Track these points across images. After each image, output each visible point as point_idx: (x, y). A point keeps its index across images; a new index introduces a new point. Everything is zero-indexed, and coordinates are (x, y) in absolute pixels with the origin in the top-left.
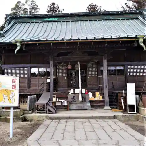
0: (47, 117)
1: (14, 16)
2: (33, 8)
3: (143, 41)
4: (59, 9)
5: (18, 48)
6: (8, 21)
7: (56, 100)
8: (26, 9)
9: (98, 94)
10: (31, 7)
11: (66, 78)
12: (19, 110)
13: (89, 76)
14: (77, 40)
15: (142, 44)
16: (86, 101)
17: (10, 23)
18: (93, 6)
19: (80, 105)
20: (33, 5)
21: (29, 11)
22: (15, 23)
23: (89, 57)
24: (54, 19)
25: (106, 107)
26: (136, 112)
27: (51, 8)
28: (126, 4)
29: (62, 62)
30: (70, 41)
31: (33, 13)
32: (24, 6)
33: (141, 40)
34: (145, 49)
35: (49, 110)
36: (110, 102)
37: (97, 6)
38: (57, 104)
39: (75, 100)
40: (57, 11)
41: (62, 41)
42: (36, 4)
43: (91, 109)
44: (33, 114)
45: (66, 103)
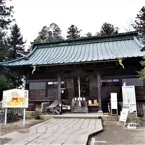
0: (53, 116)
1: (37, 43)
2: (56, 31)
3: (121, 61)
4: (77, 30)
5: (34, 70)
6: (32, 48)
7: (62, 105)
8: (51, 32)
9: (95, 101)
10: (55, 30)
11: (73, 89)
12: (35, 112)
13: (91, 87)
14: (74, 62)
15: (121, 64)
16: (84, 107)
17: (33, 48)
18: (107, 24)
19: (81, 109)
20: (56, 28)
21: (53, 33)
22: (37, 48)
23: (86, 74)
24: (66, 44)
25: (99, 111)
26: (117, 115)
27: (71, 30)
28: (135, 21)
29: (67, 78)
30: (69, 64)
31: (56, 34)
32: (49, 30)
33: (120, 61)
34: (123, 68)
35: (55, 112)
36: (102, 107)
37: (111, 25)
38: (63, 109)
39: (77, 106)
40: (76, 31)
41: (63, 64)
42: (59, 27)
43: (89, 113)
44: (45, 115)
45: (69, 108)
